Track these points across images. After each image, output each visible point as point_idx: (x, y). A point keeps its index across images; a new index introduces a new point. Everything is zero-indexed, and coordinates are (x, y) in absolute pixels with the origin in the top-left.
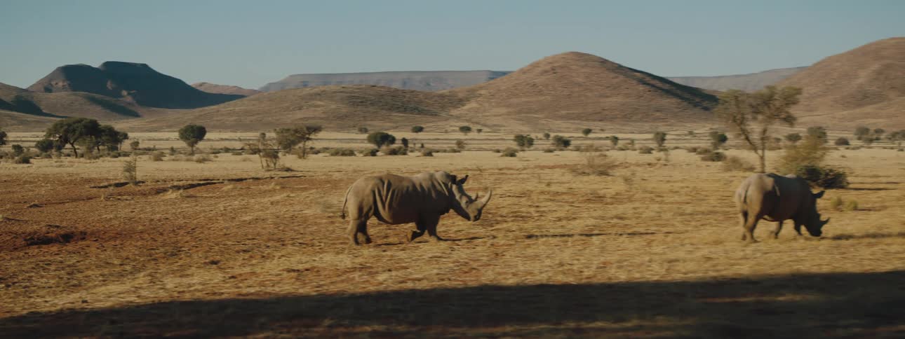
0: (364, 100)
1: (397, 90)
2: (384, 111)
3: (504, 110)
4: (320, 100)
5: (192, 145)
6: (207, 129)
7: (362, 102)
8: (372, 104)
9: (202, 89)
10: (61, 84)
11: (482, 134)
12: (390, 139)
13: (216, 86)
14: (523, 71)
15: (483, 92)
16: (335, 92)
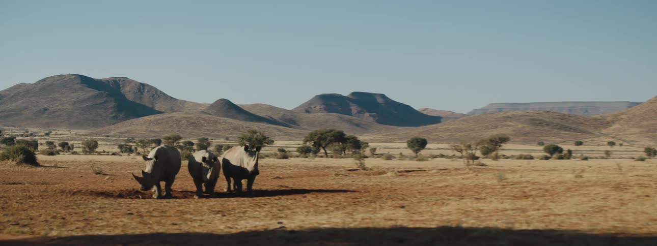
0: (541, 122)
1: (564, 115)
2: (556, 130)
3: (636, 130)
4: (510, 122)
5: (416, 151)
6: (428, 141)
7: (540, 123)
8: (548, 125)
9: (425, 113)
10: (318, 107)
11: (623, 147)
12: (559, 149)
13: (436, 111)
14: (650, 102)
15: (623, 117)
16: (521, 116)
